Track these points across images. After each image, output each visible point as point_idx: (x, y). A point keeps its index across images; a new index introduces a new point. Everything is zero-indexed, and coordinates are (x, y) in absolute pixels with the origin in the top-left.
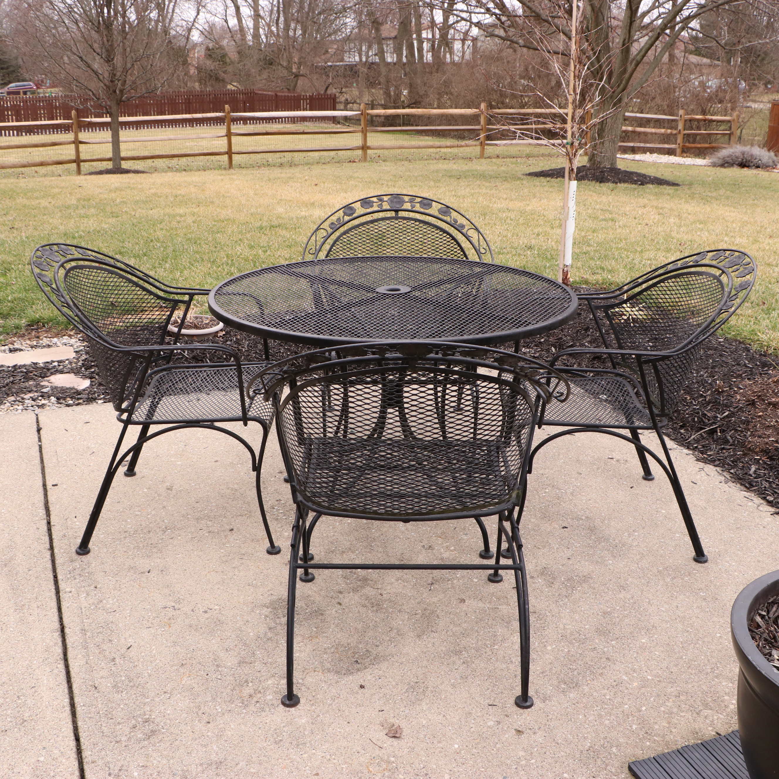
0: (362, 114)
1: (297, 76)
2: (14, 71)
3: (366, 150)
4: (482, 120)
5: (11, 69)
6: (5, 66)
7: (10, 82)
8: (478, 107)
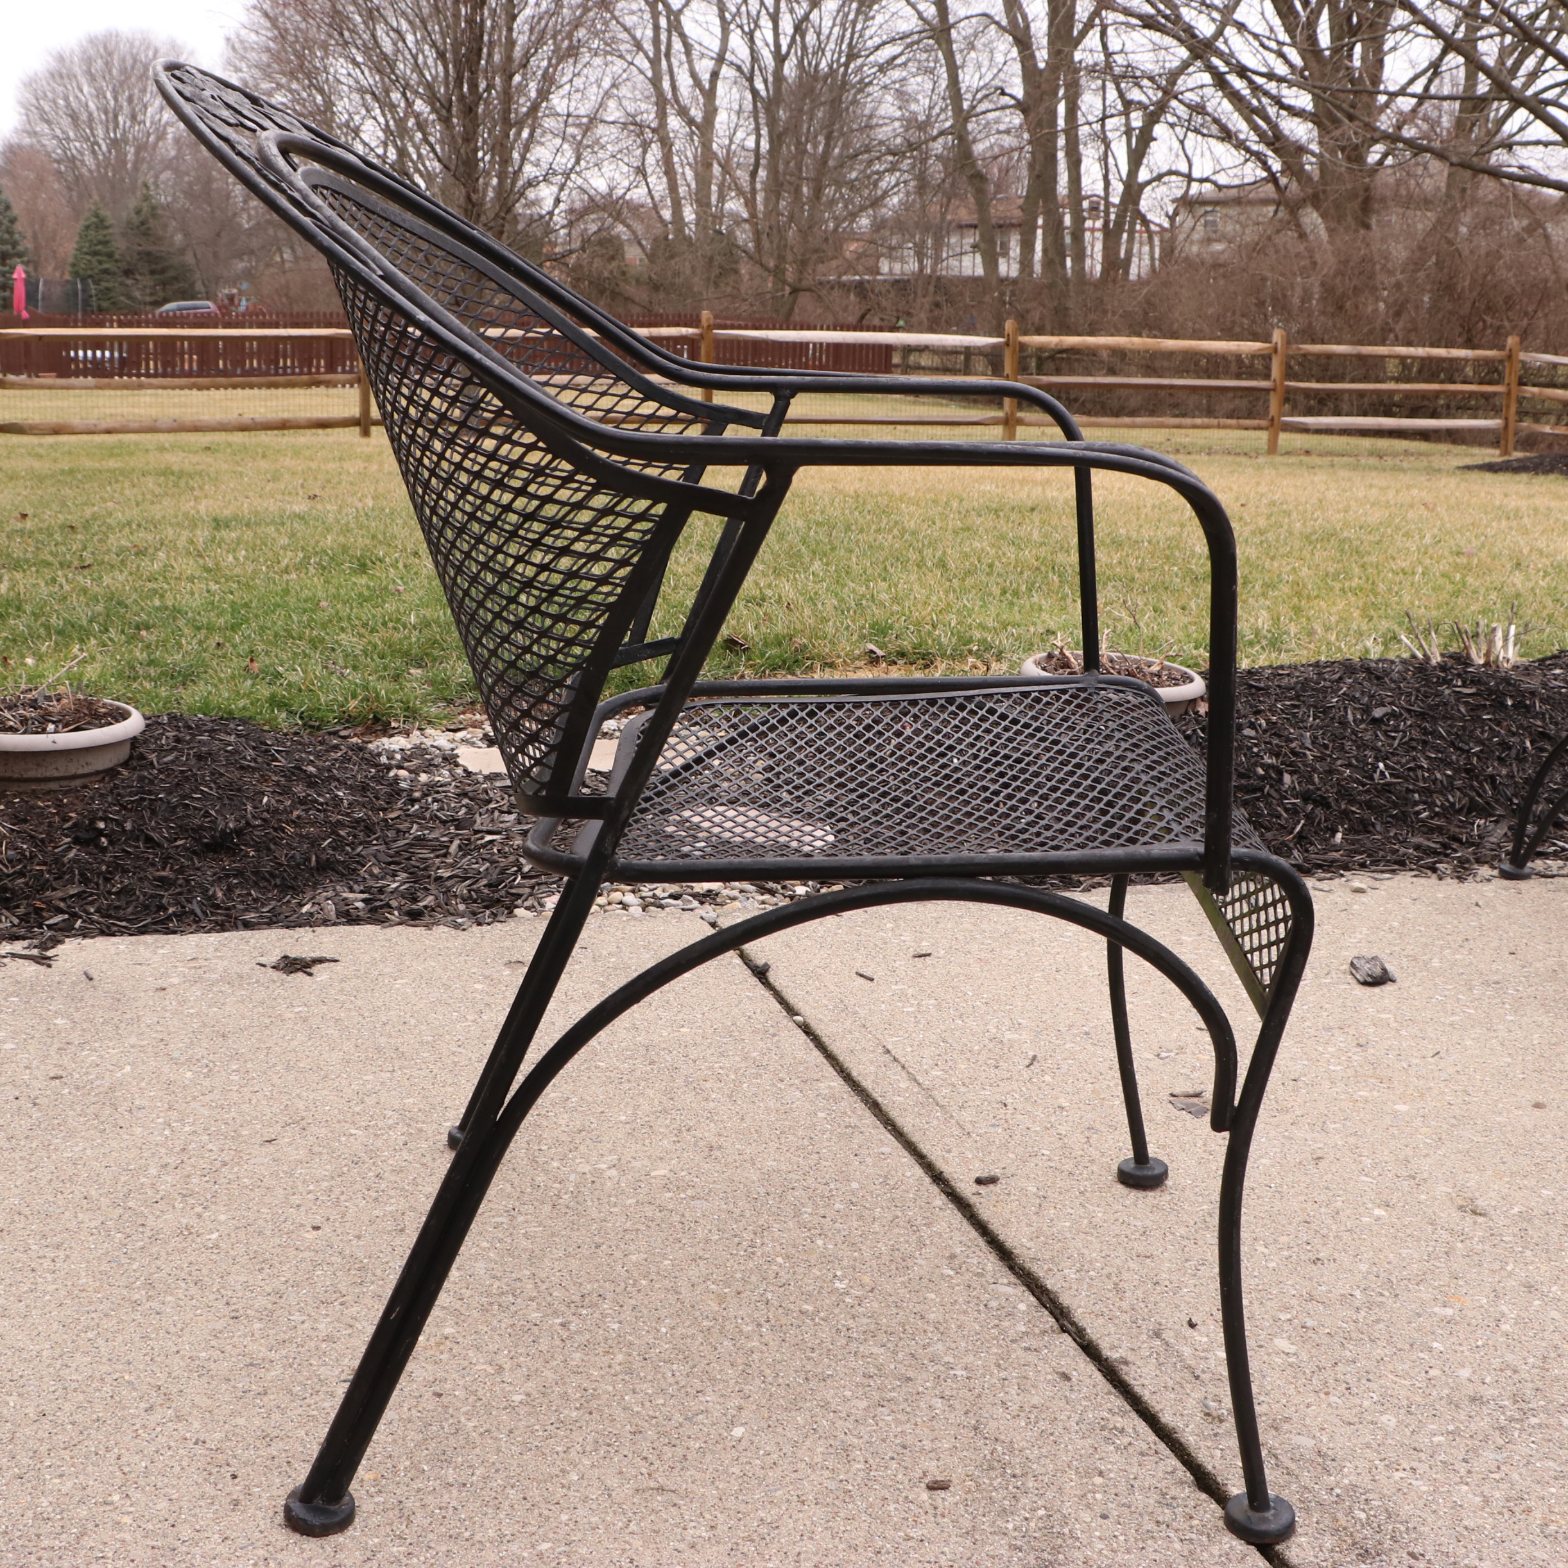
0: (1007, 344)
1: (795, 291)
2: (175, 279)
3: (1014, 427)
4: (1276, 370)
5: (171, 273)
6: (159, 267)
7: (166, 301)
8: (1267, 339)
